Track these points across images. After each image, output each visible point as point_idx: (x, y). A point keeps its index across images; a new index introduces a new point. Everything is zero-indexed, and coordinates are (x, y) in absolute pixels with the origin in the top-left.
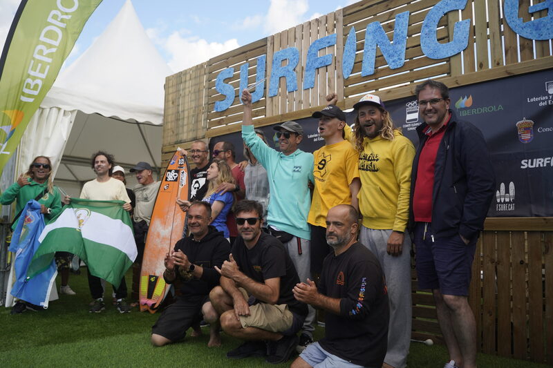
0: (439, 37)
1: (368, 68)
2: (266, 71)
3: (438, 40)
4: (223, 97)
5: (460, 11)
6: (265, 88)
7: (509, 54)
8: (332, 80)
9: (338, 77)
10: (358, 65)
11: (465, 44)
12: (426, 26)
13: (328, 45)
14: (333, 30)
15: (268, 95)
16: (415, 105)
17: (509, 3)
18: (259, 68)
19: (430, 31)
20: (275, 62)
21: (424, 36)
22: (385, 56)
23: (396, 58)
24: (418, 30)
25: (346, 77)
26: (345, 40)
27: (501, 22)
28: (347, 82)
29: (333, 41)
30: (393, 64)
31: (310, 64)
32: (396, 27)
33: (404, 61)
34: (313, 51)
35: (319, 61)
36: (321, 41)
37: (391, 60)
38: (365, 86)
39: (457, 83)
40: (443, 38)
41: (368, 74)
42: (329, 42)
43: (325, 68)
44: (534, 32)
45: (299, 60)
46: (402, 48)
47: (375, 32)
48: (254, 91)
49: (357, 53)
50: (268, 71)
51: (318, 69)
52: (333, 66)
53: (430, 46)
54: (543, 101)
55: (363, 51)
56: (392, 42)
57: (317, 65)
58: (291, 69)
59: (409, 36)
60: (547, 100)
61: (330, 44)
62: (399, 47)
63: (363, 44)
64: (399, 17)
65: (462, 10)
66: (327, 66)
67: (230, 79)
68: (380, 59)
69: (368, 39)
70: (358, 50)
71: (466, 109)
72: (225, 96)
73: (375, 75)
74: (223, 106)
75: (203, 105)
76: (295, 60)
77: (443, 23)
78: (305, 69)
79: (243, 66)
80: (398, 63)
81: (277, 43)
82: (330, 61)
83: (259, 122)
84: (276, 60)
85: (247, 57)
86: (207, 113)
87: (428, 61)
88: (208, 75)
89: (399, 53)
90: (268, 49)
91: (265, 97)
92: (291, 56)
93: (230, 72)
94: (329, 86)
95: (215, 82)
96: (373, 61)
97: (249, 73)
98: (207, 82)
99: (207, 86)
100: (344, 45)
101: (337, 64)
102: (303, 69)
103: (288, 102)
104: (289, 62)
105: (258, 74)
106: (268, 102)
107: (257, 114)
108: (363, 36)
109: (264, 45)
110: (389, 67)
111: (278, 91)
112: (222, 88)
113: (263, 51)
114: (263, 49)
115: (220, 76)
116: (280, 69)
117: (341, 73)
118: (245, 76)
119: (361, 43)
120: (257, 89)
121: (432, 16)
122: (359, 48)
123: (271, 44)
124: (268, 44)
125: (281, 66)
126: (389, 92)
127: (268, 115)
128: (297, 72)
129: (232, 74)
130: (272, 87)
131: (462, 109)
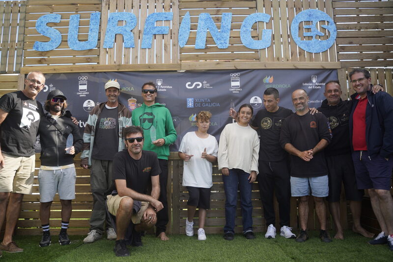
1: (201, 43)
2: (100, 26)
3: (252, 37)
4: (46, 39)
5: (265, 23)
6: (99, 40)
7: (293, 56)
8: (168, 46)
9: (174, 45)
10: (191, 41)
11: (269, 44)
12: (244, 26)
13: (165, 19)
14: (169, 9)
15: (103, 46)
16: (237, 76)
17: (294, 27)
18: (93, 21)
19: (247, 30)
20: (111, 21)
21: (243, 32)
22: (214, 38)
23: (223, 42)
24: (239, 27)
25: (181, 47)
26: (181, 19)
27: (289, 36)
28: (182, 50)
29: (170, 17)
30: (220, 45)
31: (148, 30)
32: (223, 21)
33: (228, 45)
34: (151, 20)
35: (157, 29)
36: (158, 15)
37: (219, 42)
38: (197, 56)
39: (265, 67)
40: (255, 37)
41: (200, 48)
42: (166, 18)
43: (162, 36)
44: (306, 47)
45: (137, 24)
46: (227, 35)
47: (206, 20)
48: (87, 40)
49: (191, 31)
50: (102, 25)
51: (155, 35)
52: (169, 36)
53: (246, 39)
54: (311, 86)
55: (196, 31)
56: (220, 30)
57: (154, 32)
58: (128, 29)
59: (231, 29)
60: (313, 86)
61: (168, 19)
62: (225, 35)
63: (196, 26)
64: (225, 14)
65: (266, 23)
66: (163, 35)
67: (55, 24)
68: (209, 40)
69: (201, 24)
70: (191, 29)
71: (269, 84)
72: (49, 38)
73: (207, 48)
74: (47, 47)
75: (16, 42)
76: (133, 23)
77: (254, 28)
78: (142, 33)
79: (73, 15)
80: (224, 45)
81: (113, 5)
82: (167, 31)
83: (93, 67)
84: (112, 19)
85: (77, 9)
86: (21, 50)
87: (245, 48)
88: (24, 15)
89: (224, 39)
90: (103, 8)
91: (99, 48)
92: (129, 20)
93: (55, 18)
94: (165, 50)
95: (35, 23)
96: (205, 39)
97: (80, 23)
98: (23, 22)
99: (22, 25)
100: (180, 23)
101: (173, 35)
102: (140, 32)
103: (124, 55)
104: (126, 24)
105: (92, 27)
106: (102, 52)
107: (88, 60)
108: (197, 20)
109: (98, 4)
110: (217, 47)
111: (114, 44)
112: (44, 30)
113: (98, 8)
114: (97, 6)
115: (42, 18)
116: (117, 27)
117: (176, 43)
118: (75, 25)
119: (195, 25)
120: (90, 39)
121: (248, 21)
122: (193, 28)
123: (106, 4)
124: (104, 4)
125: (118, 25)
126: (218, 64)
127: (101, 63)
128: (134, 33)
129: (58, 20)
130: (108, 40)
131: (267, 84)
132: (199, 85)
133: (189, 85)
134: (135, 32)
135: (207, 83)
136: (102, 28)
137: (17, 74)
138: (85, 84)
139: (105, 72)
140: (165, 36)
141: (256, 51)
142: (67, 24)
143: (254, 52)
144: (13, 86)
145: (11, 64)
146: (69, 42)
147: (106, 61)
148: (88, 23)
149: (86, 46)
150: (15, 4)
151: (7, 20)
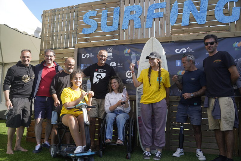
0: (224, 13)
1: (185, 22)
2: (119, 15)
3: (224, 14)
4: (89, 27)
5: (235, 2)
6: (119, 24)
8: (163, 25)
9: (167, 24)
10: (179, 20)
11: (238, 18)
12: (218, 6)
13: (161, 7)
14: (164, 0)
15: (122, 28)
18: (115, 13)
19: (220, 9)
20: (126, 12)
21: (217, 11)
22: (195, 18)
23: (201, 19)
24: (214, 8)
25: (172, 25)
26: (171, 6)
28: (173, 27)
29: (164, 6)
30: (200, 22)
31: (150, 16)
32: (201, 4)
33: (205, 21)
34: (152, 9)
35: (155, 15)
36: (156, 5)
37: (198, 20)
39: (234, 35)
40: (226, 14)
41: (185, 25)
42: (162, 6)
43: (159, 19)
45: (143, 12)
46: (205, 15)
47: (189, 5)
48: (112, 25)
49: (178, 14)
50: (121, 15)
51: (154, 18)
52: (164, 18)
53: (219, 16)
55: (182, 13)
56: (199, 11)
57: (154, 16)
58: (137, 16)
59: (208, 10)
61: (162, 7)
62: (203, 14)
65: (236, 2)
66: (160, 18)
67: (94, 17)
68: (192, 19)
69: (185, 8)
70: (179, 13)
72: (90, 26)
73: (190, 25)
74: (89, 31)
75: (73, 29)
76: (140, 12)
77: (226, 7)
78: (146, 18)
79: (103, 11)
80: (202, 22)
81: (127, 2)
82: (162, 15)
83: (116, 42)
84: (127, 10)
85: (106, 6)
86: (76, 34)
87: (219, 23)
88: (77, 13)
89: (203, 17)
90: (121, 4)
91: (119, 29)
92: (137, 10)
93: (94, 13)
94: (161, 28)
95: (82, 17)
96: (188, 19)
97: (108, 15)
98: (76, 17)
99: (76, 19)
100: (171, 9)
101: (166, 18)
102: (144, 17)
103: (135, 33)
104: (136, 13)
105: (115, 16)
106: (121, 32)
107: (113, 38)
108: (182, 6)
109: (119, 2)
110: (197, 23)
111: (128, 27)
112: (88, 21)
113: (118, 4)
114: (118, 3)
115: (86, 14)
116: (130, 15)
117: (169, 23)
118: (105, 16)
119: (181, 9)
120: (114, 24)
121: (221, 2)
122: (180, 12)
123: (123, 2)
124: (122, 2)
125: (130, 14)
126: (198, 35)
127: (121, 39)
128: (140, 18)
129: (95, 15)
130: (125, 24)
131: (236, 47)
132: (184, 50)
133: (177, 51)
134: (142, 18)
135: (190, 49)
136: (121, 17)
137: (74, 48)
138: (111, 53)
139: (123, 45)
140: (161, 19)
141: (227, 24)
142: (100, 16)
143: (225, 25)
144: (71, 55)
145: (71, 43)
146: (101, 27)
147: (124, 37)
148: (112, 15)
149: (111, 29)
150: (72, 7)
151: (69, 17)
